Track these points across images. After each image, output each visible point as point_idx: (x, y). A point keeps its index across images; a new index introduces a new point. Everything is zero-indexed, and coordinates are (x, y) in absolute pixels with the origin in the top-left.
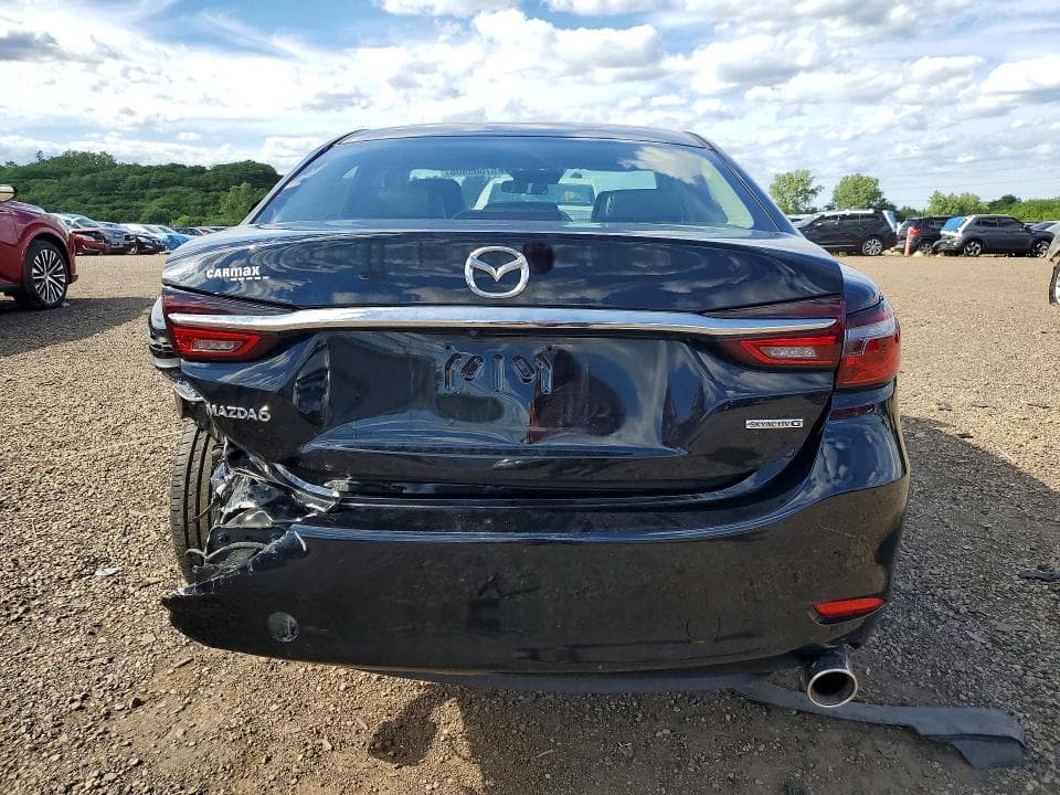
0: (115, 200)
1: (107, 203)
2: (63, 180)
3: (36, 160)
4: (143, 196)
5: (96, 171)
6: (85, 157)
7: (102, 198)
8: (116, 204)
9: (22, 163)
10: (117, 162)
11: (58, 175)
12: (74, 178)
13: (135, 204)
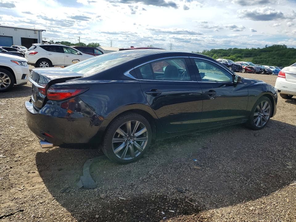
0: (283, 58)
1: (281, 59)
2: (270, 53)
3: (265, 47)
4: (292, 58)
5: (280, 50)
6: (279, 46)
7: (279, 58)
8: (283, 60)
9: (261, 48)
10: (288, 48)
11: (269, 51)
12: (273, 52)
13: (289, 60)
